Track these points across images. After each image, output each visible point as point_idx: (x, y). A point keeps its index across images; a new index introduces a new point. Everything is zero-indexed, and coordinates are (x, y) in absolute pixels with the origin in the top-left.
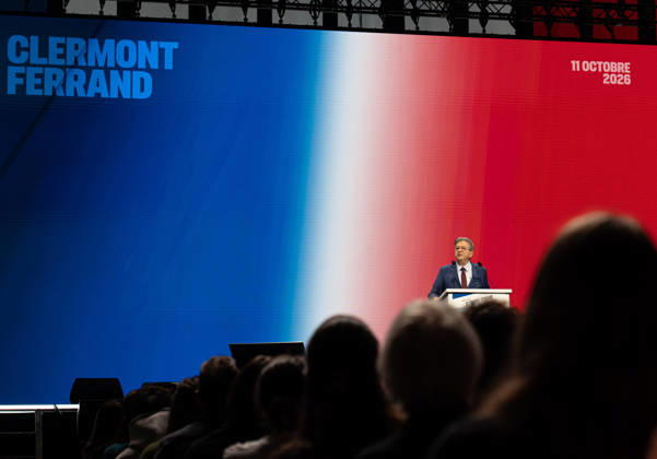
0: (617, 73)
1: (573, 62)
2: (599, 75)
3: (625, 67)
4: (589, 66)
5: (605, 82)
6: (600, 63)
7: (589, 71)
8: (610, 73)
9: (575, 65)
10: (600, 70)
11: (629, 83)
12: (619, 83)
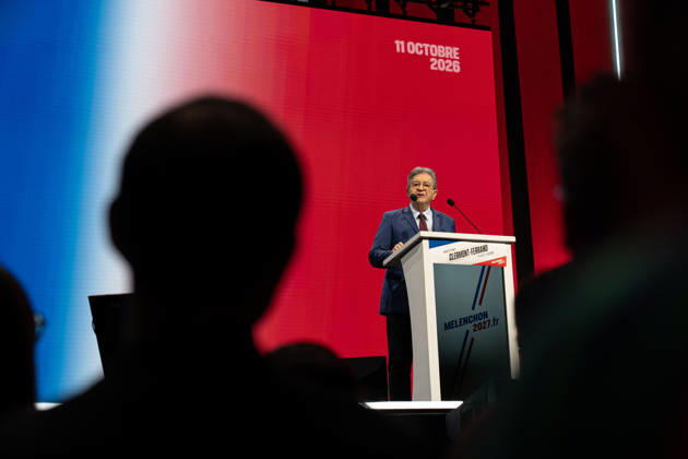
0: (445, 59)
1: (397, 42)
2: (426, 60)
3: (453, 52)
4: (414, 48)
5: (432, 67)
6: (426, 46)
7: (415, 54)
8: (437, 58)
9: (399, 45)
10: (427, 54)
11: (458, 70)
12: (448, 70)
